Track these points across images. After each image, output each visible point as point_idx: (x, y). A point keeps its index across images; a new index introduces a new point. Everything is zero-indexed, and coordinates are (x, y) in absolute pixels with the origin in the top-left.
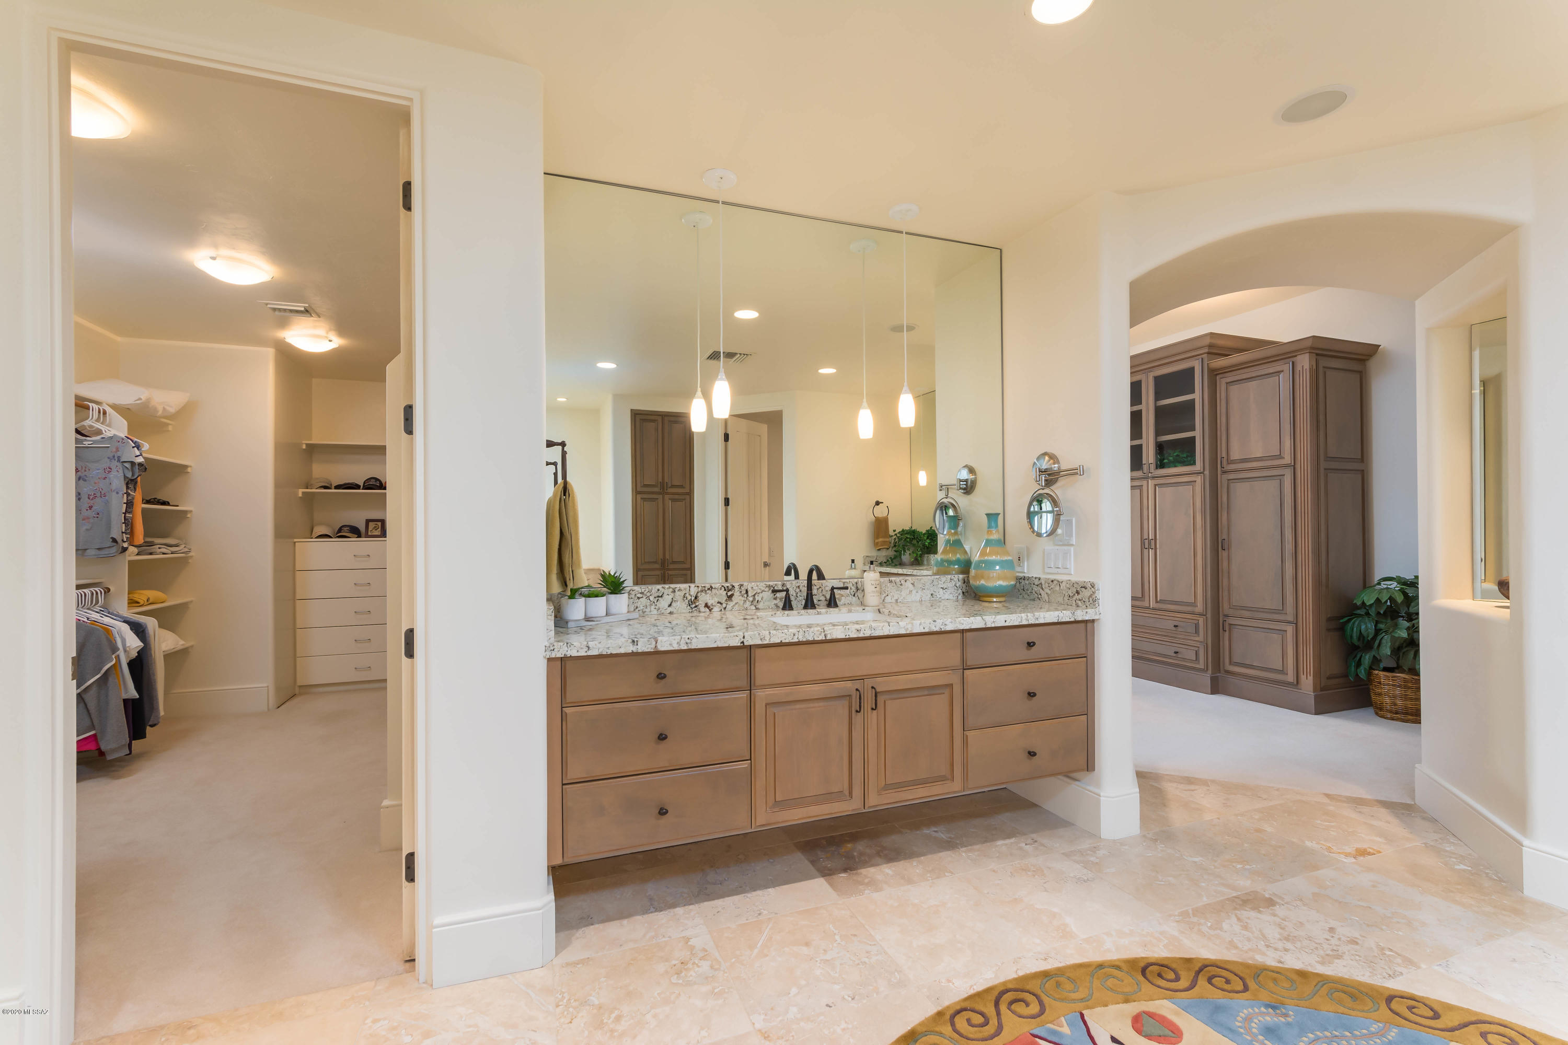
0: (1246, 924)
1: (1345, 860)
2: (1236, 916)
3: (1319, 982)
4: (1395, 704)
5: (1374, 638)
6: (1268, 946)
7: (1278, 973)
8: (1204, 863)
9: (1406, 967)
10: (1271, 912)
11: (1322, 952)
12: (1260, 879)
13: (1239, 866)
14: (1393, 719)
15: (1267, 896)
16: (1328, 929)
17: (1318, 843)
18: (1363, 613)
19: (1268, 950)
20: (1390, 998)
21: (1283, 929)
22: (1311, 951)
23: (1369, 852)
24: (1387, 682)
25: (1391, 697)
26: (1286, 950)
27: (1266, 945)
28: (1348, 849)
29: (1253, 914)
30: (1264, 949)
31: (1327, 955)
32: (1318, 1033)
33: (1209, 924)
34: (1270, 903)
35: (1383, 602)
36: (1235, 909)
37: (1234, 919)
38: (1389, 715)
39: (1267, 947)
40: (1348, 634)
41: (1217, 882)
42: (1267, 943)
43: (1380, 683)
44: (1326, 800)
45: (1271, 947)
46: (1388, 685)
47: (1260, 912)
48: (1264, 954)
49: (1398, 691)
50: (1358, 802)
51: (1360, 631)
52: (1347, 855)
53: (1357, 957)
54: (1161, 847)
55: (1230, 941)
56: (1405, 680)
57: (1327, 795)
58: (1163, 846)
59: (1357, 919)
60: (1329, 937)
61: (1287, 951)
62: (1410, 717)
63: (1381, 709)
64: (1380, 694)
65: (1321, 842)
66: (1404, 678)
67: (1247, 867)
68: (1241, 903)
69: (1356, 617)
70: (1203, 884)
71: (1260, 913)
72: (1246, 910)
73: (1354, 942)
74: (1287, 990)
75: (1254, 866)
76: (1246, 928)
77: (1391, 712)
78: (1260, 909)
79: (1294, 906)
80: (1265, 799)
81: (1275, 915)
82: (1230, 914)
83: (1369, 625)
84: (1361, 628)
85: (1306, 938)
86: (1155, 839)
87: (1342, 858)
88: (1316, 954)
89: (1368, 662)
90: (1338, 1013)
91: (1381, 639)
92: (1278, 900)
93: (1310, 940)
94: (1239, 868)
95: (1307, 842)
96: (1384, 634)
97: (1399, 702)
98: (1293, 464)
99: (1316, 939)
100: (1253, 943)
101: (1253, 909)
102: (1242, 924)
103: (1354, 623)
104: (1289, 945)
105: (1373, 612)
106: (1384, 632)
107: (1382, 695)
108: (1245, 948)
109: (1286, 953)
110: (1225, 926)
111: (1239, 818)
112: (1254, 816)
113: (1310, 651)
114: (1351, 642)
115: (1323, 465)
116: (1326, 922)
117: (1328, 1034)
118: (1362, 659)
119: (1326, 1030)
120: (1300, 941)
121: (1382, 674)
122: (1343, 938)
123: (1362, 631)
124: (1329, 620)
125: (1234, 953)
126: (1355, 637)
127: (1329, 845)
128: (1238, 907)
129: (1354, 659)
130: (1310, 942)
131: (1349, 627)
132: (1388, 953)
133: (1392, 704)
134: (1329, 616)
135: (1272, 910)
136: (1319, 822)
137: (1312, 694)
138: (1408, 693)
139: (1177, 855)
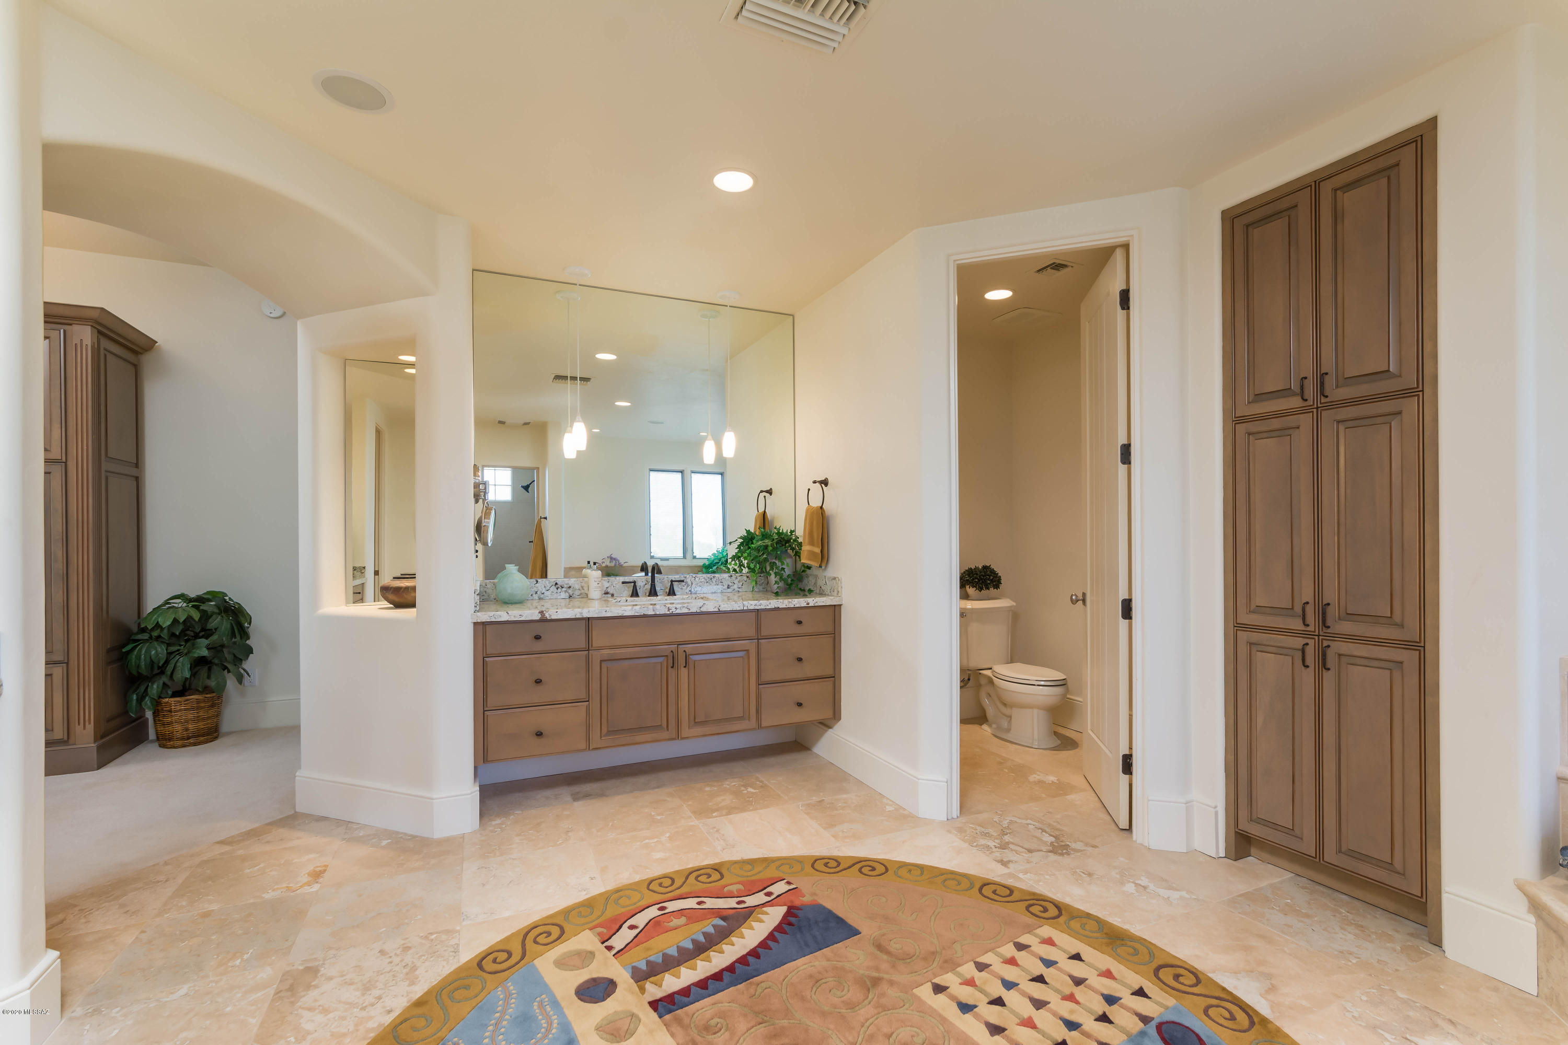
0: (321, 1008)
1: (312, 890)
2: (303, 1008)
3: (436, 997)
4: (187, 729)
5: (167, 662)
6: (363, 1009)
7: (406, 1020)
8: (197, 988)
9: (453, 938)
10: (323, 979)
11: (402, 975)
12: (273, 958)
13: (238, 962)
14: (184, 746)
15: (301, 968)
16: (379, 954)
17: (274, 890)
18: (147, 638)
19: (368, 1012)
20: (480, 963)
21: (352, 984)
22: (394, 982)
23: (320, 871)
24: (178, 708)
25: (183, 723)
26: (379, 998)
27: (361, 1009)
28: (305, 879)
29: (313, 994)
30: (364, 1014)
31: (407, 974)
32: (487, 1034)
33: (292, 1039)
34: (312, 971)
35: (181, 622)
36: (293, 1003)
37: (305, 1013)
38: (180, 743)
39: (365, 1010)
40: (134, 664)
41: (239, 995)
42: (360, 1007)
43: (170, 711)
44: (226, 848)
45: (366, 1007)
46: (180, 710)
47: (316, 987)
48: (370, 1018)
49: (191, 715)
50: (252, 834)
51: (150, 657)
52: (309, 884)
53: (423, 957)
54: (117, 1013)
55: (331, 1035)
56: (198, 701)
57: (222, 842)
58: (118, 1009)
59: (384, 929)
60: (390, 960)
61: (381, 999)
62: (202, 738)
63: (170, 740)
64: (170, 723)
65: (275, 887)
66: (197, 699)
67: (245, 957)
68: (289, 993)
69: (141, 643)
70: (229, 1009)
71: (318, 988)
72: (304, 996)
73: (406, 949)
74: (428, 1026)
75: (251, 951)
76: (325, 1011)
77: (183, 739)
78: (313, 984)
79: (333, 957)
80: (166, 881)
81: (331, 978)
82: (296, 1012)
83: (159, 650)
84: (151, 654)
85: (377, 976)
86: (95, 1010)
87: (307, 889)
88: (400, 981)
89: (157, 691)
90: (475, 1007)
91: (176, 662)
92: (317, 963)
93: (382, 974)
94: (240, 963)
95: (263, 895)
96: (178, 657)
97: (190, 726)
98: (64, 460)
99: (384, 969)
100: (351, 1018)
101: (308, 987)
102: (317, 1011)
103: (140, 650)
104: (376, 992)
105: (165, 635)
106: (177, 654)
107: (173, 723)
108: (351, 1028)
109: (381, 1000)
110: (308, 1026)
111: (166, 916)
112: (180, 904)
113: (90, 694)
114: (138, 672)
115: (105, 466)
116: (371, 950)
117: (491, 1028)
118: (149, 689)
119: (486, 1026)
120: (377, 981)
121: (172, 700)
122: (398, 952)
123: (153, 657)
124: (109, 651)
125: (350, 1042)
126: (143, 666)
127: (285, 885)
128: (292, 999)
129: (135, 691)
130: (383, 976)
131: (134, 657)
132: (433, 937)
133: (183, 730)
134: (109, 647)
135: (322, 975)
136: (248, 871)
137: (93, 745)
138: (201, 714)
139: (152, 1005)
